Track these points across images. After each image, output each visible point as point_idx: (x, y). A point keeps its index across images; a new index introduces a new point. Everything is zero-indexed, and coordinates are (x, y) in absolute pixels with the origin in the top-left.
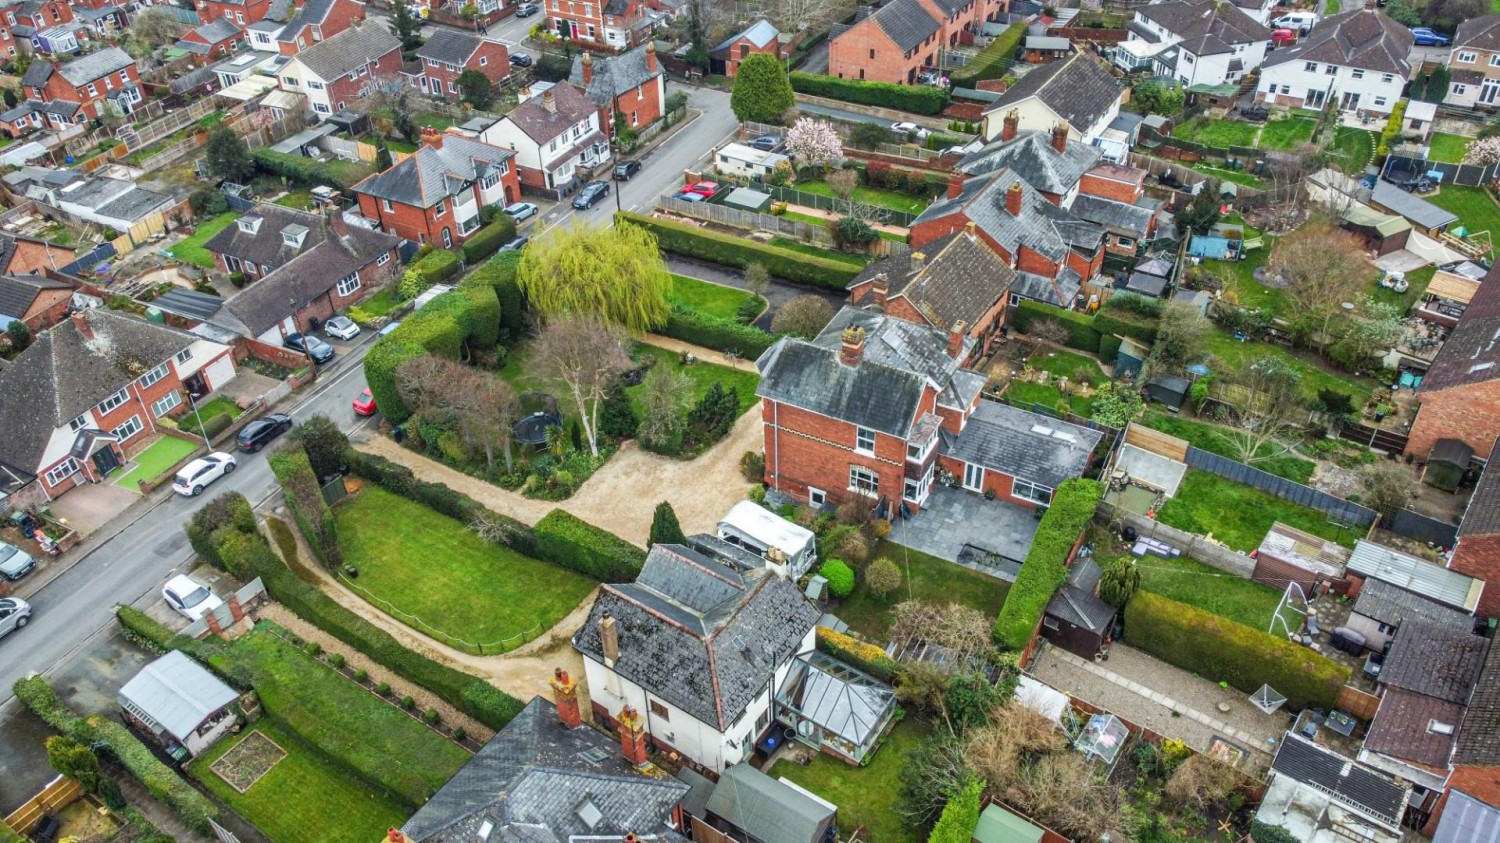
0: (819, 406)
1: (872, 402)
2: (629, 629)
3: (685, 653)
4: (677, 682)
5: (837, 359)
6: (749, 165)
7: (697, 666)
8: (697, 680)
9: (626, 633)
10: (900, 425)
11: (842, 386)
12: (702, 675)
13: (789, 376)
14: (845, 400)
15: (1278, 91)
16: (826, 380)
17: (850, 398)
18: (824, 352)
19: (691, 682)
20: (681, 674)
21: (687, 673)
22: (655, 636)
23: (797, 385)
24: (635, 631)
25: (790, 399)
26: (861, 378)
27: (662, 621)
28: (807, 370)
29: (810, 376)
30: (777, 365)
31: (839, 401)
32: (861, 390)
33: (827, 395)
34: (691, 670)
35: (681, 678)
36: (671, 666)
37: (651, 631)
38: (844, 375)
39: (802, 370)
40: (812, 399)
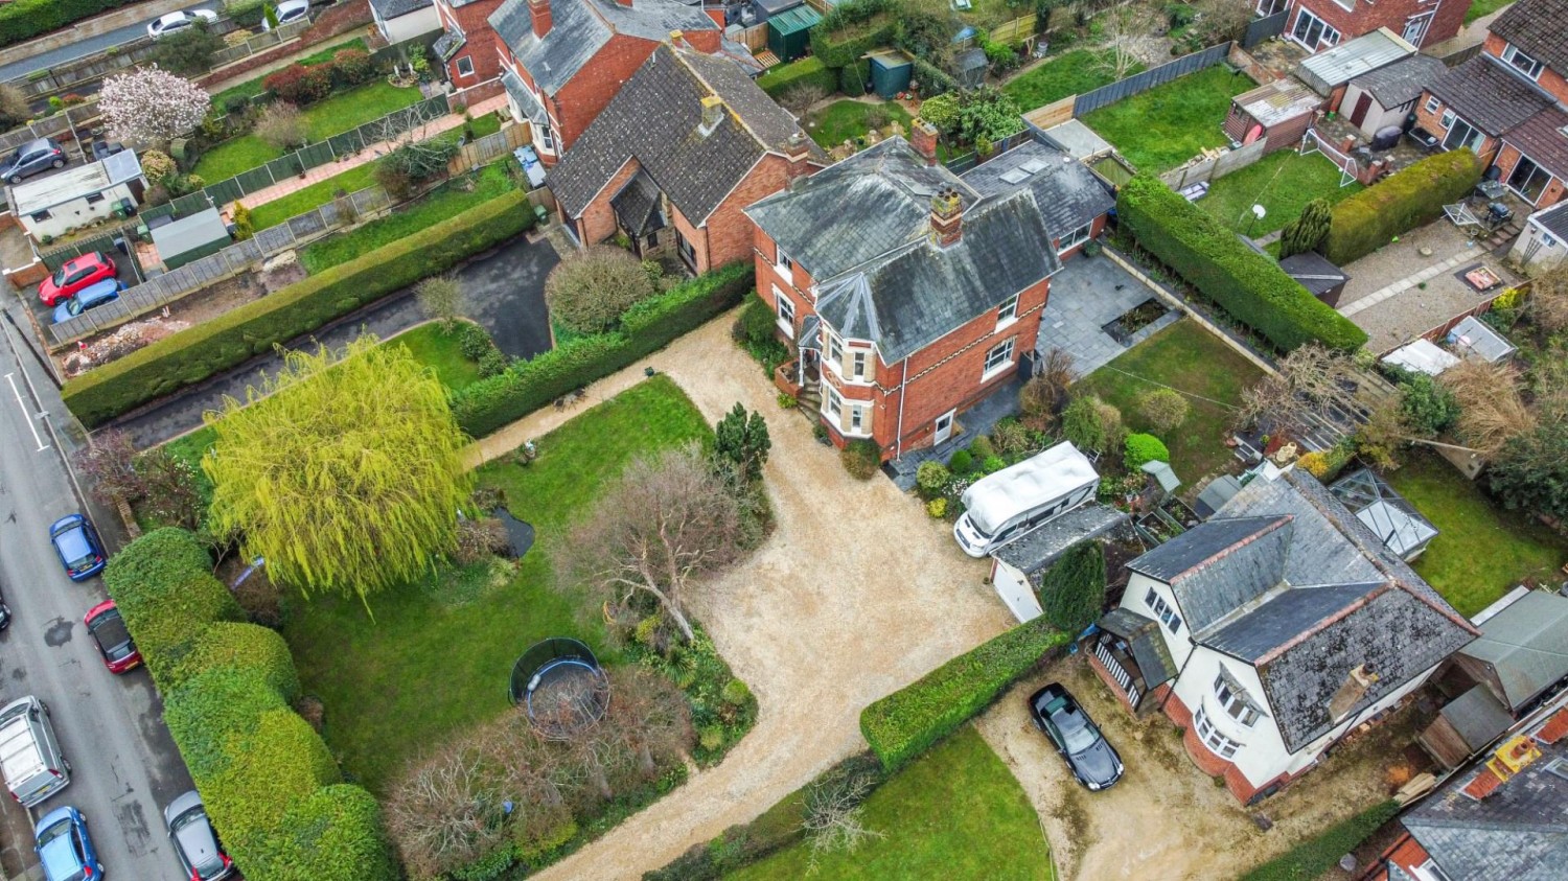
0: (960, 315)
1: (1004, 261)
2: (1322, 667)
3: (1389, 617)
4: (1407, 649)
5: (935, 248)
7: (1408, 614)
8: (1420, 625)
9: (1324, 674)
10: (1046, 259)
11: (965, 272)
12: (1420, 616)
13: (904, 313)
14: (978, 283)
16: (943, 282)
17: (982, 277)
18: (915, 252)
19: (1418, 634)
20: (1404, 638)
21: (1408, 631)
22: (1350, 640)
23: (921, 315)
24: (1329, 661)
25: (927, 335)
26: (974, 248)
27: (1343, 620)
28: (916, 289)
29: (923, 292)
30: (880, 314)
31: (974, 290)
32: (984, 259)
33: (959, 296)
34: (1408, 624)
35: (1407, 642)
36: (1389, 645)
37: (1343, 640)
38: (956, 259)
39: (910, 293)
40: (948, 314)
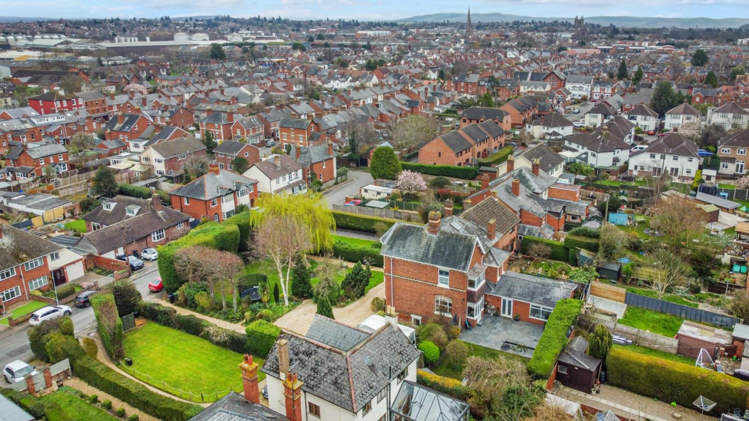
0: (416, 257)
1: (447, 253)
2: (297, 354)
3: (332, 365)
4: (326, 384)
5: (426, 231)
6: (379, 193)
7: (340, 372)
8: (339, 381)
9: (295, 357)
10: (463, 264)
11: (429, 246)
12: (343, 377)
13: (398, 242)
14: (431, 253)
15: (639, 169)
16: (420, 243)
17: (434, 252)
18: (419, 228)
19: (335, 383)
20: (330, 379)
21: (333, 378)
22: (313, 357)
23: (404, 247)
24: (300, 355)
25: (400, 255)
26: (440, 240)
27: (318, 347)
28: (409, 238)
29: (411, 243)
30: (392, 237)
31: (427, 254)
32: (440, 247)
33: (421, 251)
34: (336, 375)
35: (329, 381)
36: (322, 374)
37: (311, 354)
38: (430, 240)
39: (406, 238)
40: (412, 254)
